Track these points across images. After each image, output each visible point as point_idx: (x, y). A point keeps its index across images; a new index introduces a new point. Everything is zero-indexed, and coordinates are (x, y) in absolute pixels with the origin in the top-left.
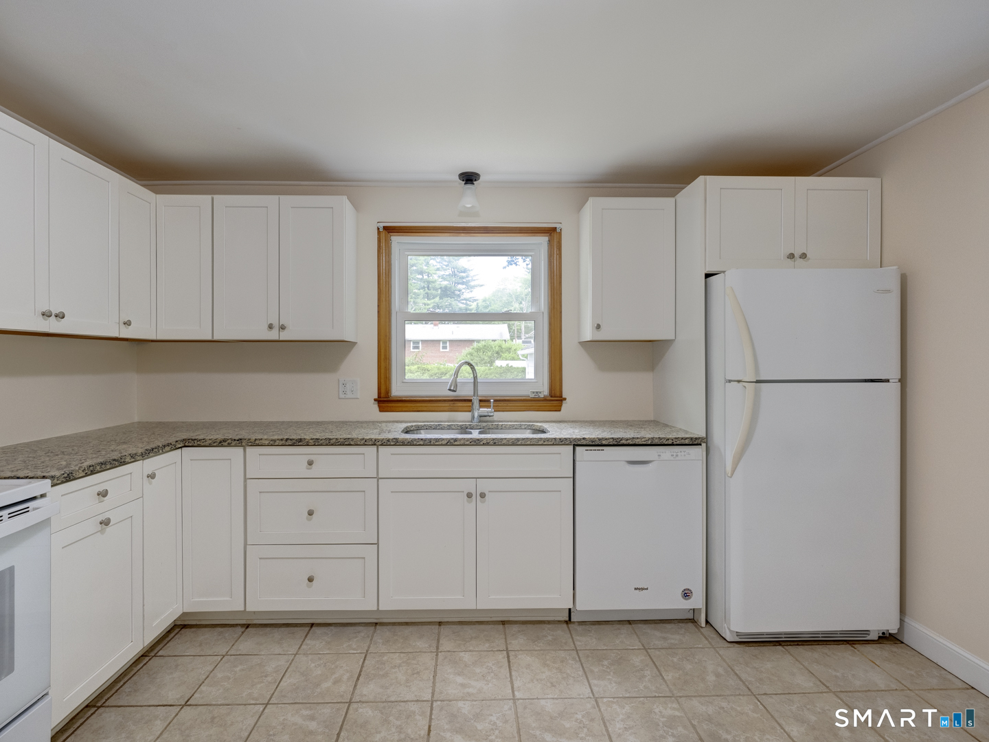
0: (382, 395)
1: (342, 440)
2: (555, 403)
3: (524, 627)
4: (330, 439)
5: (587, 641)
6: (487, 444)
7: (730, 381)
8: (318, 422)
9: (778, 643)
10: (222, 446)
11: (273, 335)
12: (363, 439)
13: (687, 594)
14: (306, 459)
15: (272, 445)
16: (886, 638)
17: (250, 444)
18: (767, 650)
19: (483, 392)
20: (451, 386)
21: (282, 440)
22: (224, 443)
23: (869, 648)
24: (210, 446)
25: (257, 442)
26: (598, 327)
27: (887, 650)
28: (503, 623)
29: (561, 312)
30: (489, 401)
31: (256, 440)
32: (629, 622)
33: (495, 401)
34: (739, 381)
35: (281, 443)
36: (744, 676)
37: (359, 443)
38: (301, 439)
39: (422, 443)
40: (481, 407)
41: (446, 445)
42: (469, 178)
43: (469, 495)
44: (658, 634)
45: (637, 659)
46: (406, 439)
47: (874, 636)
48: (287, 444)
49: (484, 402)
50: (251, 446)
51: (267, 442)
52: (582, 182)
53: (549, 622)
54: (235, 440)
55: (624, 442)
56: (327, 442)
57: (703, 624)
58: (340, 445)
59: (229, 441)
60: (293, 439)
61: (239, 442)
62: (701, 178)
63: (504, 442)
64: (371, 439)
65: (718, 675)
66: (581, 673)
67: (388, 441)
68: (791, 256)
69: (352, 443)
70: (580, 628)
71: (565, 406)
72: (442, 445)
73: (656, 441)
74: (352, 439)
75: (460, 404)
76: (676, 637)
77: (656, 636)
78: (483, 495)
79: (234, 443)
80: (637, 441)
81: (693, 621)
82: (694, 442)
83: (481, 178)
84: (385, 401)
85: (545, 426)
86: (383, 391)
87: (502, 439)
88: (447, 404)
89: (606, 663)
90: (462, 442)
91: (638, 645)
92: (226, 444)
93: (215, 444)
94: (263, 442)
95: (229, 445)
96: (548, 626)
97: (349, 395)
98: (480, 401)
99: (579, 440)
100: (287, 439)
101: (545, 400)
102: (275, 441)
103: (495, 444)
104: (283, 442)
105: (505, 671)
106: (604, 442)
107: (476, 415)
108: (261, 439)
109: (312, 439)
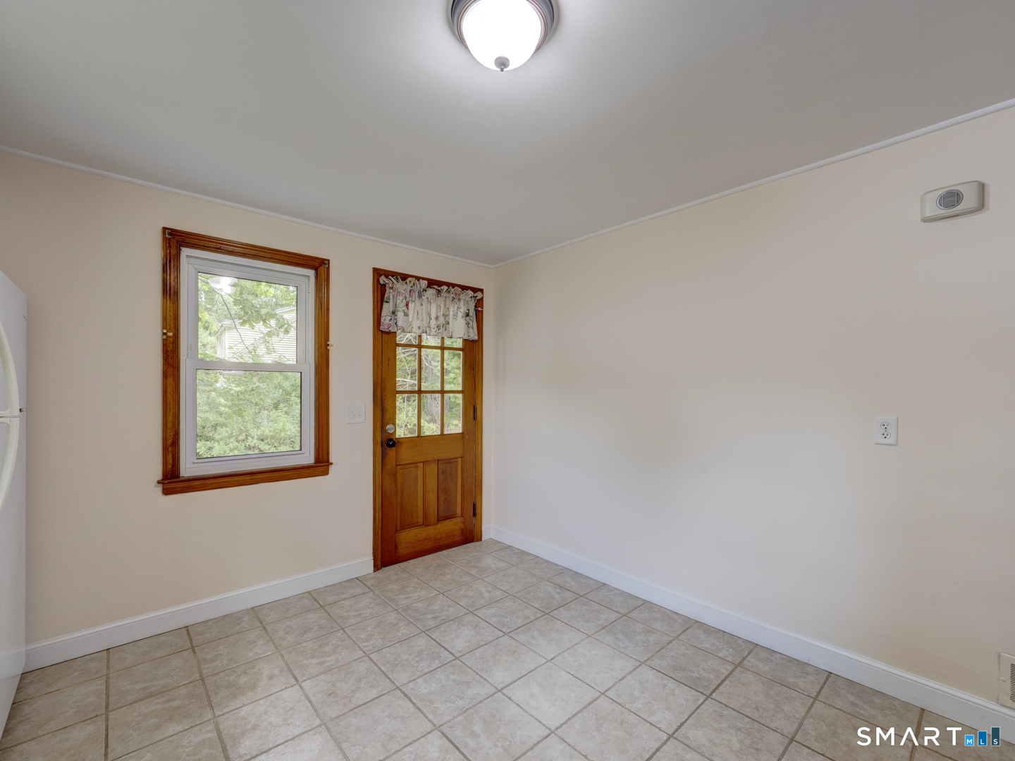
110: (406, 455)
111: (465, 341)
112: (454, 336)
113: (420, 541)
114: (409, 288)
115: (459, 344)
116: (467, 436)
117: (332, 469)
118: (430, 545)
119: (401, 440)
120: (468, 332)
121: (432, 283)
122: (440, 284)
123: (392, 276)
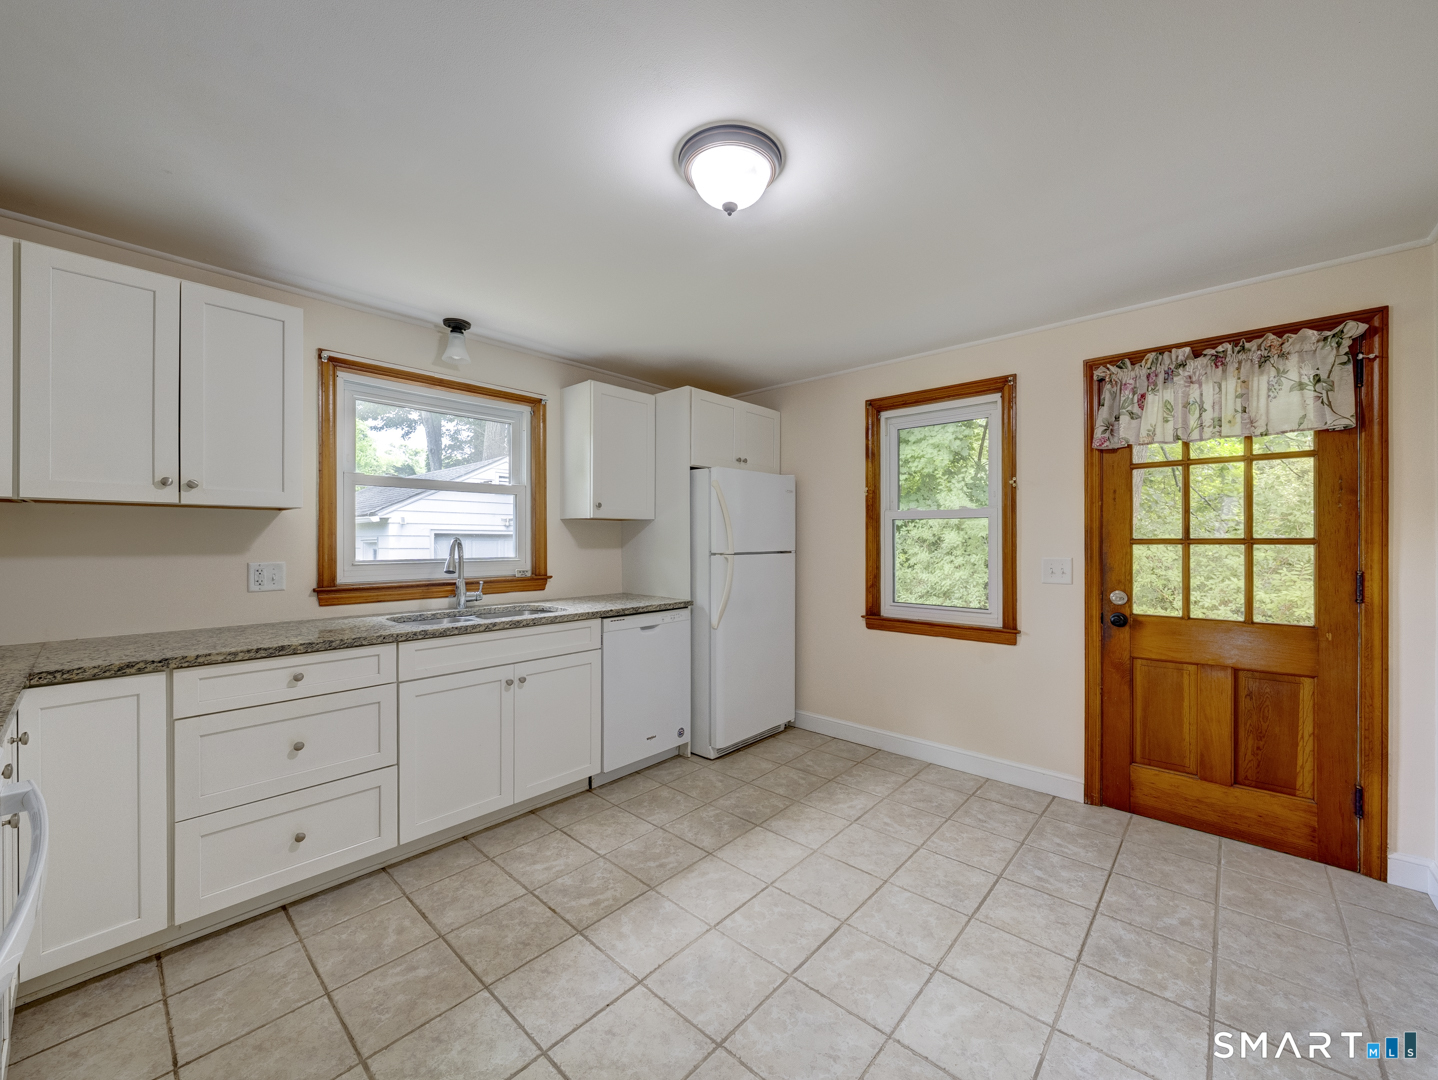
0: (325, 584)
1: (350, 641)
2: (540, 582)
3: (555, 808)
4: (332, 642)
5: (618, 796)
6: (527, 625)
7: (715, 554)
8: (220, 629)
9: (739, 750)
10: (125, 675)
11: (169, 496)
12: (381, 636)
13: (681, 733)
14: (288, 674)
15: (230, 661)
16: (789, 727)
17: (186, 665)
18: (735, 756)
19: (470, 573)
20: (449, 566)
21: (249, 651)
22: (128, 671)
23: (782, 736)
24: (95, 678)
25: (200, 660)
26: (600, 505)
27: (791, 734)
28: (532, 812)
29: (545, 488)
30: (478, 583)
31: (198, 657)
32: (637, 772)
33: (485, 582)
34: (721, 554)
35: (247, 656)
36: (735, 776)
37: (375, 641)
38: (283, 647)
39: (456, 632)
40: (468, 590)
41: (484, 631)
42: (457, 326)
43: (510, 683)
44: (664, 772)
45: (665, 793)
46: (437, 630)
47: (782, 728)
48: (259, 656)
49: (471, 585)
50: (188, 667)
51: (220, 658)
52: (573, 361)
53: (574, 796)
54: (153, 662)
55: (641, 610)
56: (327, 646)
57: (689, 755)
58: (347, 647)
59: (142, 665)
60: (270, 649)
61: (164, 664)
62: (687, 388)
63: (544, 621)
64: (392, 635)
65: (721, 781)
66: (634, 818)
67: (415, 634)
68: (739, 460)
69: (364, 643)
70: (603, 790)
71: (550, 584)
72: (480, 632)
73: (663, 608)
74: (365, 639)
75: (435, 589)
76: (678, 769)
77: (663, 774)
78: (522, 680)
79: (150, 667)
80: (650, 609)
81: (679, 756)
82: (685, 605)
83: (473, 329)
84: (328, 590)
85: (547, 605)
86: (326, 576)
87: (541, 618)
88: (419, 590)
89: (645, 804)
90: (501, 626)
91: (658, 785)
92: (133, 670)
93: (107, 674)
94: (213, 658)
95: (140, 671)
96: (576, 799)
97: (267, 585)
98: (467, 584)
99: (608, 612)
100: (258, 650)
101: (531, 579)
102: (235, 654)
103: (534, 625)
104: (252, 654)
105: (573, 844)
106: (627, 612)
107: (463, 600)
108: (210, 655)
109: (301, 645)
110: (1150, 645)
111: (1321, 435)
112: (1271, 431)
113: (1186, 799)
114: (1144, 372)
115: (1308, 442)
116: (1330, 636)
117: (1021, 639)
118: (1212, 817)
119: (1140, 619)
120: (1323, 415)
121: (1198, 349)
122: (1213, 342)
123: (1110, 363)
